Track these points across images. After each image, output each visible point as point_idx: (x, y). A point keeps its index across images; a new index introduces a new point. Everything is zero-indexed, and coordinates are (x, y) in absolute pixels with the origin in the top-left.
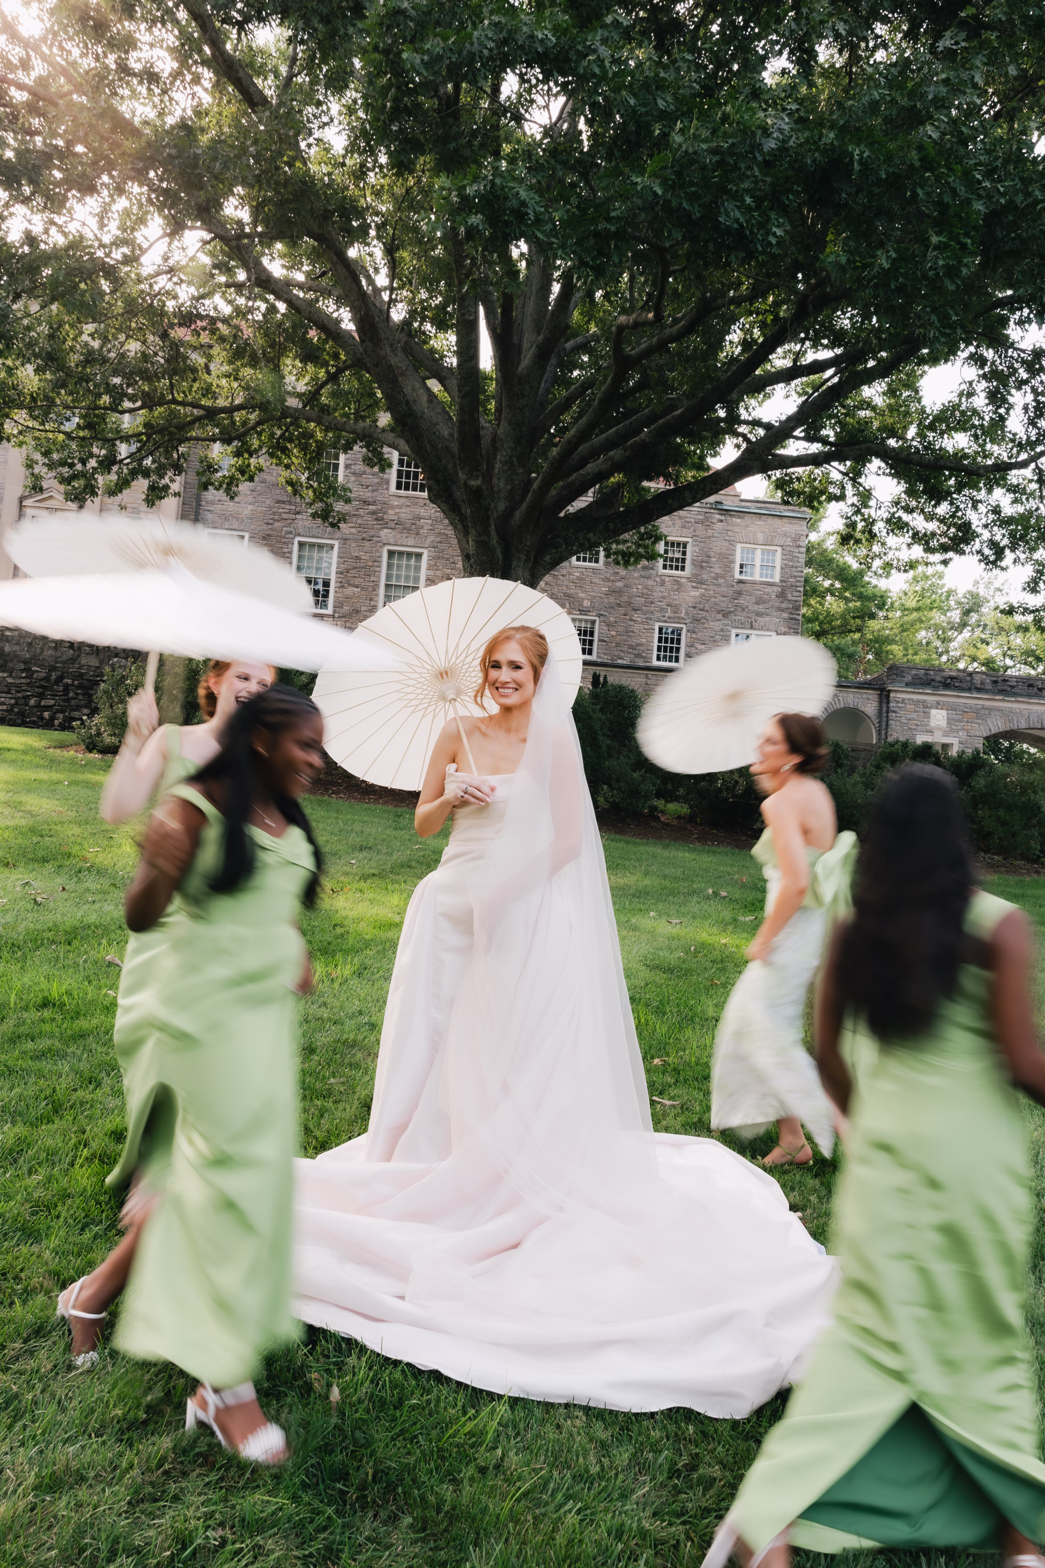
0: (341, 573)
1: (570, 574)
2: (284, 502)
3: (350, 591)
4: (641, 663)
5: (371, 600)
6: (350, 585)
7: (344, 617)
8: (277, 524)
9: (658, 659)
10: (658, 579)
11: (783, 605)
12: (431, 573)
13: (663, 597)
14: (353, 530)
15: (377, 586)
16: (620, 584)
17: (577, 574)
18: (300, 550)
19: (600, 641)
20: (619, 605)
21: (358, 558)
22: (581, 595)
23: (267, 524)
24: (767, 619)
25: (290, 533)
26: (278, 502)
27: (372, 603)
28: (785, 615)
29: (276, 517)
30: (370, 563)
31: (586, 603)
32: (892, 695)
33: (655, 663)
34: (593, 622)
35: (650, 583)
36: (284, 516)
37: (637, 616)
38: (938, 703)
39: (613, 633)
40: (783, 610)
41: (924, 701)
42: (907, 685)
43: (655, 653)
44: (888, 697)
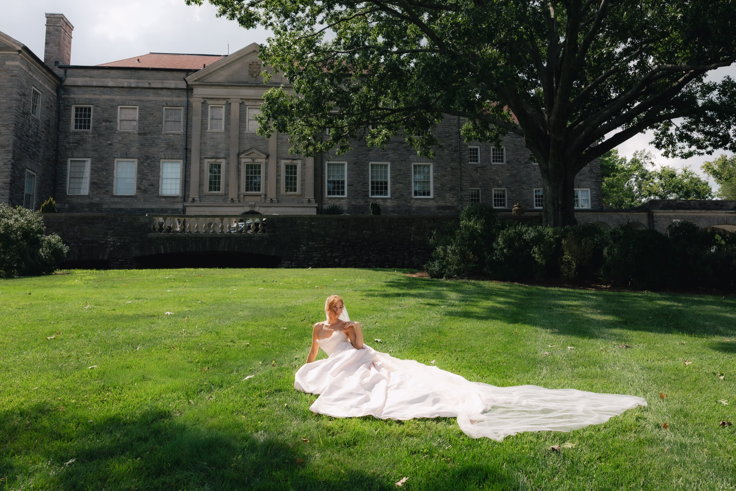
0: (393, 178)
1: (491, 169)
2: (362, 146)
3: (398, 186)
4: (529, 208)
5: (408, 189)
6: (398, 183)
7: (397, 198)
8: (360, 157)
9: (536, 206)
10: (532, 168)
11: (592, 175)
12: (435, 174)
13: (536, 176)
14: (396, 157)
15: (411, 182)
16: (515, 172)
17: (494, 168)
18: (372, 168)
19: (508, 199)
20: (516, 182)
21: (400, 170)
22: (497, 178)
23: (356, 157)
24: (585, 182)
25: (367, 160)
26: (360, 146)
27: (409, 191)
28: (594, 180)
29: (360, 153)
30: (406, 172)
31: (500, 182)
32: (654, 214)
33: (536, 208)
34: (504, 191)
35: (529, 170)
36: (363, 152)
37: (525, 186)
38: (676, 216)
39: (514, 195)
40: (592, 178)
41: (669, 216)
42: (661, 209)
43: (535, 203)
44: (652, 215)
